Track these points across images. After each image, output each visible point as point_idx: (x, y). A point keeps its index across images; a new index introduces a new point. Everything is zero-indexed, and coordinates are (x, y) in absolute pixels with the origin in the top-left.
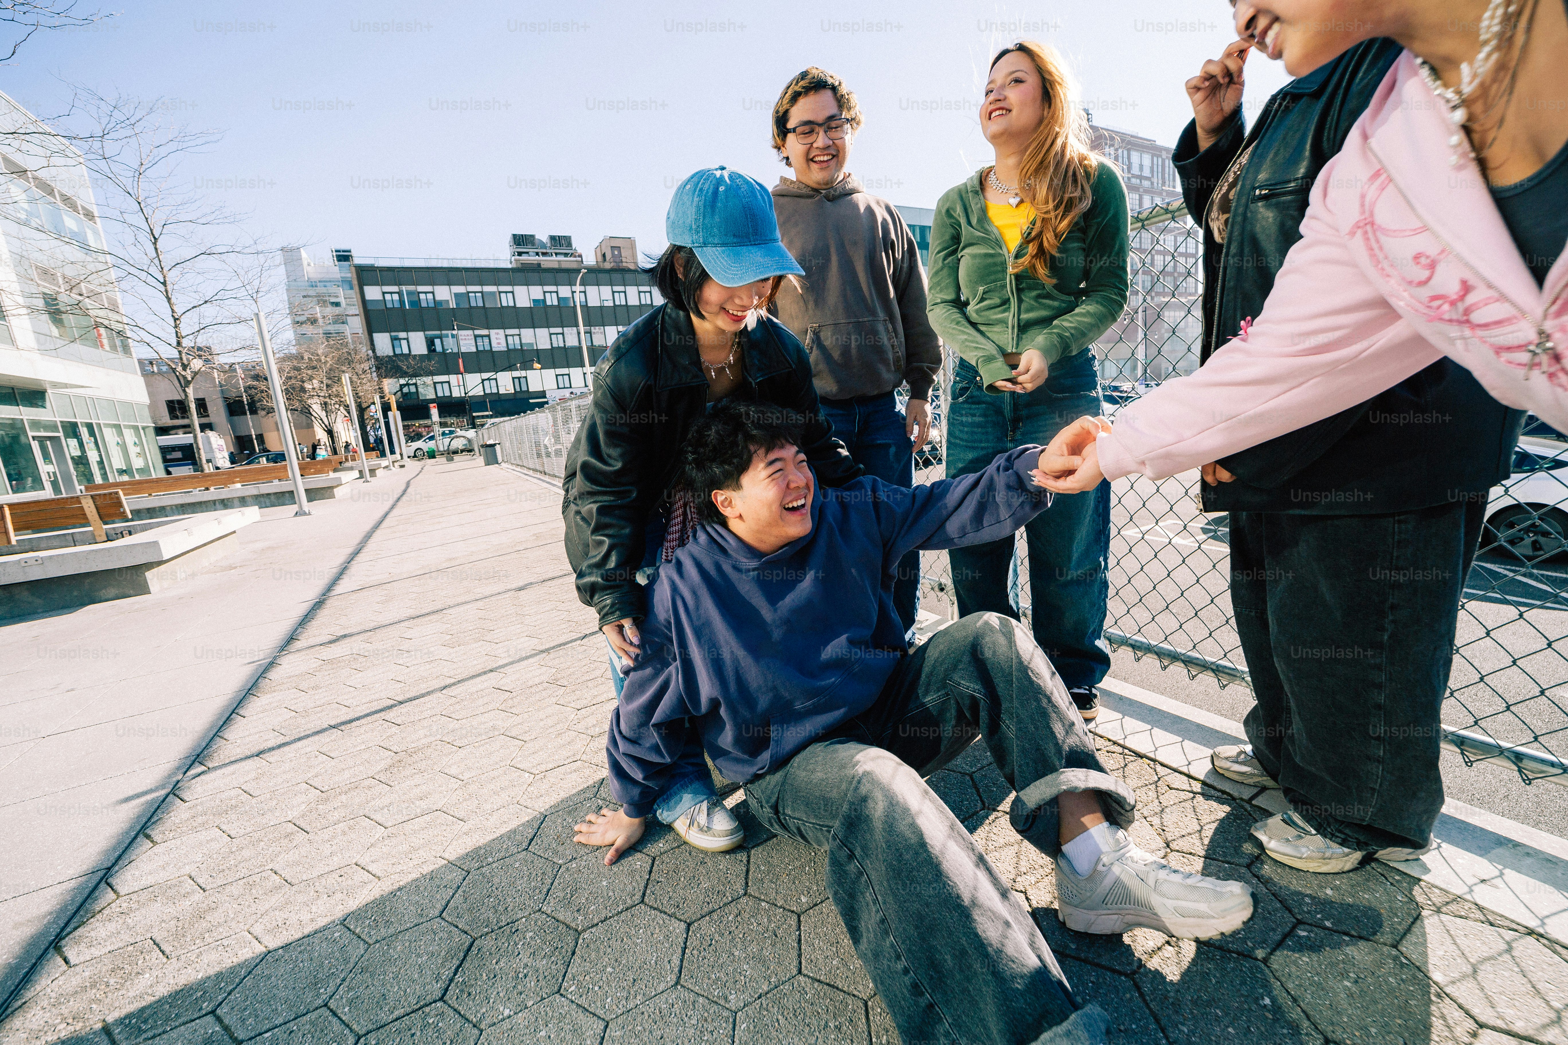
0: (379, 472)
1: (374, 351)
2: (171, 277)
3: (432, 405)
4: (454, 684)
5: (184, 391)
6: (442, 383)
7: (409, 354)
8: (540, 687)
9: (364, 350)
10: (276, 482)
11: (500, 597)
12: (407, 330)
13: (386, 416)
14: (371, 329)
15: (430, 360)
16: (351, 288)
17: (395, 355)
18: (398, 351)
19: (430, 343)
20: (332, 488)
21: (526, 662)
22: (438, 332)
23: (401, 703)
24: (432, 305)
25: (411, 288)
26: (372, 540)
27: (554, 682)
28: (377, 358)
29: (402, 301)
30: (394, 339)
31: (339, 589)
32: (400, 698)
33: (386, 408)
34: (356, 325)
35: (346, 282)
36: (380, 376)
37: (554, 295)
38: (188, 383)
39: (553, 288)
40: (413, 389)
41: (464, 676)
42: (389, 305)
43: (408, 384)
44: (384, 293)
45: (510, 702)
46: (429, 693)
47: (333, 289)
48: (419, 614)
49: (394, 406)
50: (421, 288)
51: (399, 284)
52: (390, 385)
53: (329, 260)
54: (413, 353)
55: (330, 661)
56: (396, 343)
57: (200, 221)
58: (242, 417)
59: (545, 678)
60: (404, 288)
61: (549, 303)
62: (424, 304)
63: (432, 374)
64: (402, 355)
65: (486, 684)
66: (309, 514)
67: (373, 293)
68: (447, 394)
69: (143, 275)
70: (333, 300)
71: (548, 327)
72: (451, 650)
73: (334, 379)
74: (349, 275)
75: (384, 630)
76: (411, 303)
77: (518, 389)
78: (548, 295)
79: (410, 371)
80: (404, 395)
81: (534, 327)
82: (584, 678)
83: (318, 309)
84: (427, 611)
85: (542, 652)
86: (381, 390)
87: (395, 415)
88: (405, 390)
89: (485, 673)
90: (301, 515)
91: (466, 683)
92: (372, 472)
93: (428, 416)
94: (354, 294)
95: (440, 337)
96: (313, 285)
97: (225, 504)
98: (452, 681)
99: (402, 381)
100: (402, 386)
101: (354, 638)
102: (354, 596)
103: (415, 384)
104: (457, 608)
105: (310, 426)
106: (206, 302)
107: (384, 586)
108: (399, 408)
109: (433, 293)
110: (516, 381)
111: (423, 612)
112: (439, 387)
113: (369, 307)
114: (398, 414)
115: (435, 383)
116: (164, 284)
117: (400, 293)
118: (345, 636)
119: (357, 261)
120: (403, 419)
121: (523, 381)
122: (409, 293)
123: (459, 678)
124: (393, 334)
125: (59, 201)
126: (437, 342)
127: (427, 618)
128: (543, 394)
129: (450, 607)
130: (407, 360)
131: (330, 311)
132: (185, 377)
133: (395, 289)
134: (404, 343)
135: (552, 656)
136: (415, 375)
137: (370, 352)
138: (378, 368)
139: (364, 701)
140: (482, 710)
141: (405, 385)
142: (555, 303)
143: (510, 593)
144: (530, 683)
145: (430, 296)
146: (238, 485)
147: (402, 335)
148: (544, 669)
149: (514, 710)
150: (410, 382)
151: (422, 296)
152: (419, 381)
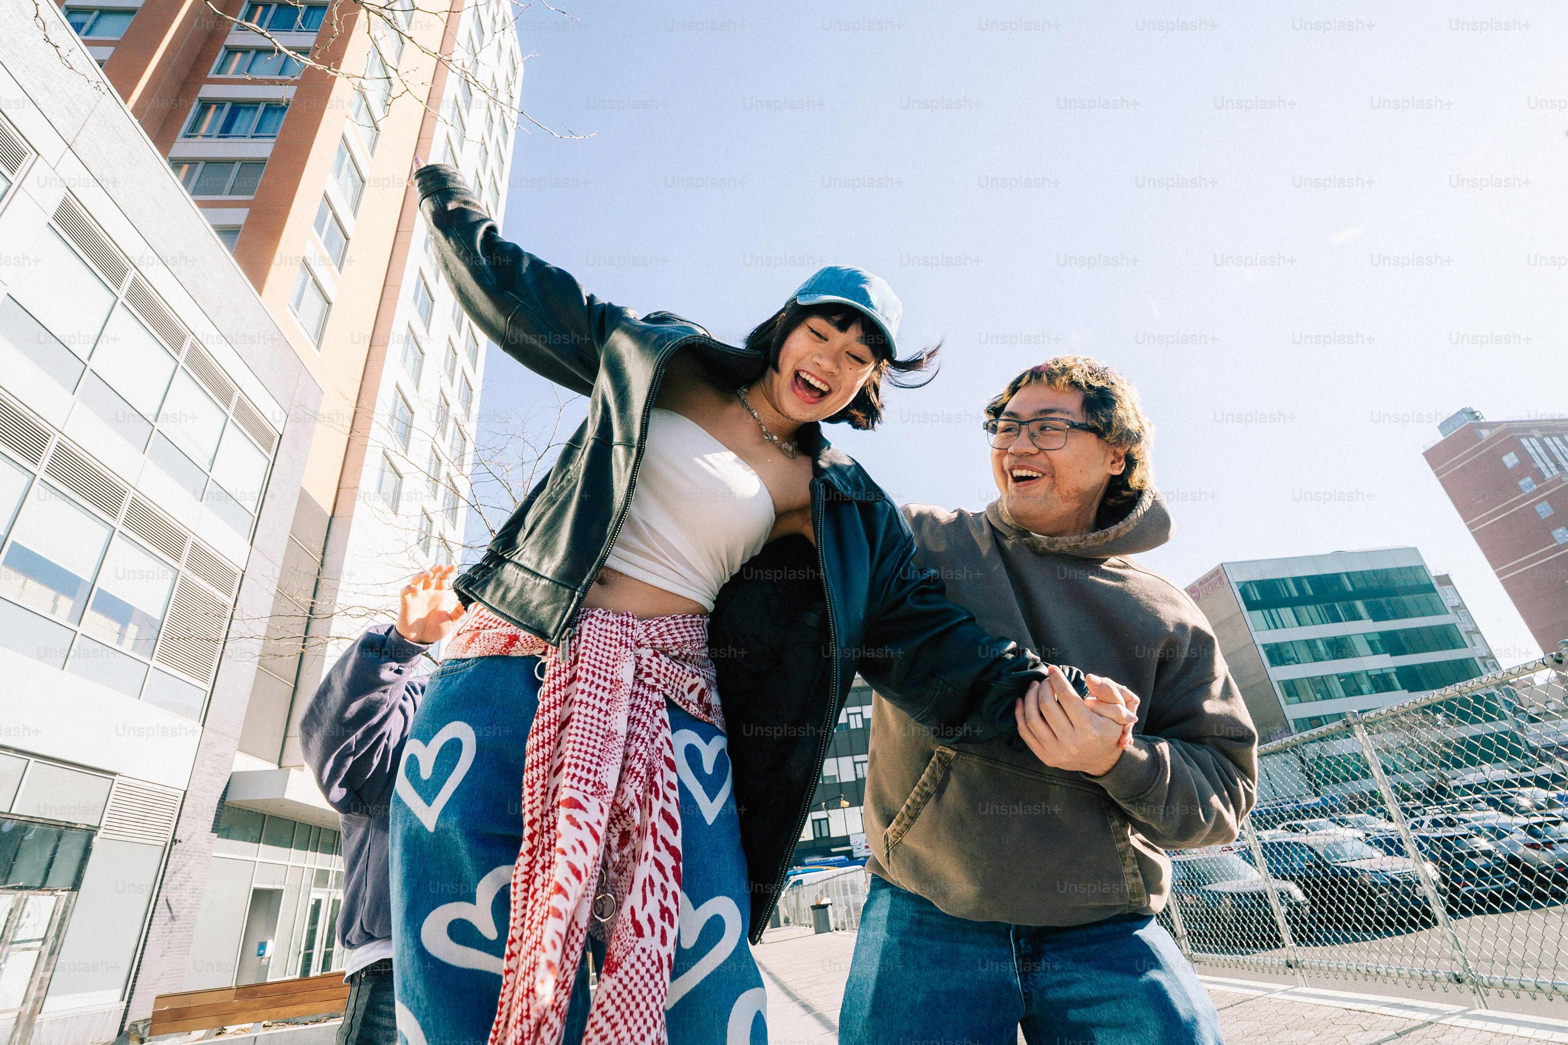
37: (859, 717)
39: (857, 709)
61: (853, 726)
71: (852, 755)
77: (818, 836)
78: (852, 718)
81: (837, 757)
110: (816, 824)
121: (824, 823)
128: (845, 840)
142: (860, 726)
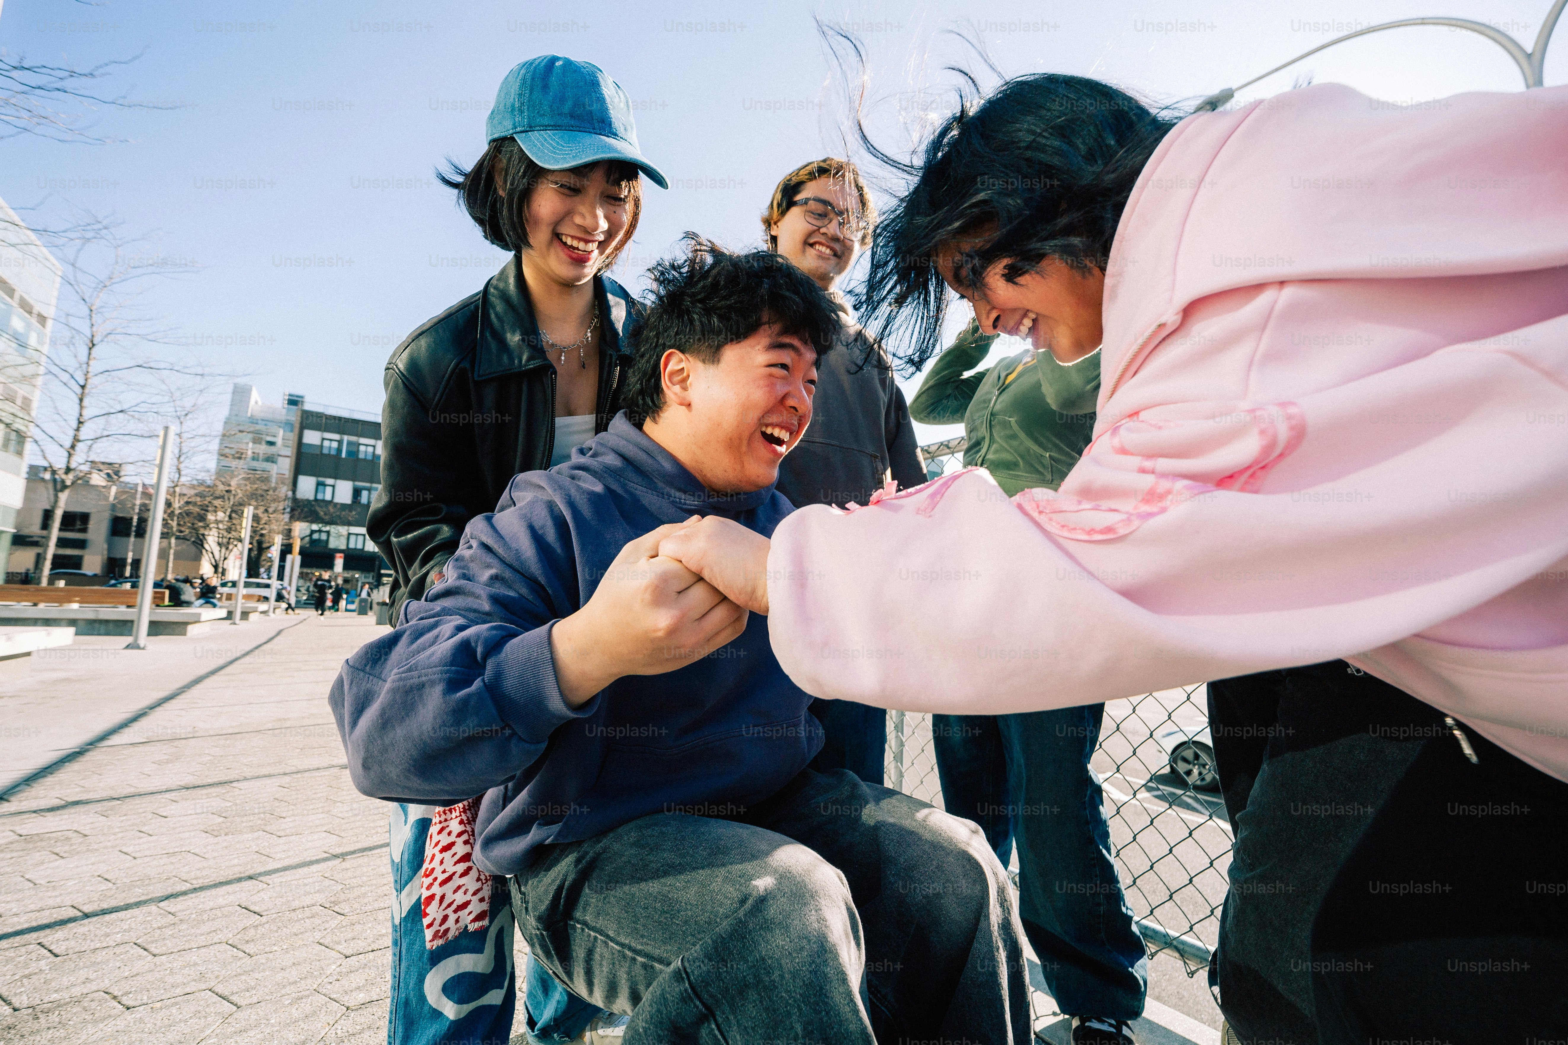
0: (253, 617)
1: (294, 491)
2: (92, 381)
3: (338, 555)
4: (184, 893)
5: (56, 496)
6: (357, 535)
7: (331, 502)
8: (308, 912)
9: (285, 491)
10: (123, 608)
11: (316, 774)
12: (336, 477)
13: (283, 559)
14: (299, 469)
15: (351, 511)
16: (292, 431)
17: (316, 500)
18: (320, 497)
19: (357, 492)
20: (186, 624)
21: (306, 870)
22: (367, 485)
23: (87, 916)
24: (370, 457)
25: (353, 439)
26: (199, 686)
27: (332, 908)
28: (295, 500)
29: (339, 450)
30: (319, 484)
31: (115, 740)
32: (87, 909)
33: (286, 550)
34: (285, 466)
35: (288, 425)
36: (293, 518)
38: (64, 487)
40: (324, 537)
41: (207, 882)
42: (325, 451)
43: (320, 531)
44: (323, 439)
45: (252, 932)
46: (138, 904)
47: (273, 429)
48: (199, 783)
49: (296, 549)
50: (362, 440)
51: (341, 432)
52: (301, 529)
53: (278, 404)
54: (336, 500)
55: (27, 839)
56: (320, 488)
57: (149, 337)
58: (124, 539)
59: (320, 898)
60: (346, 438)
62: (361, 456)
63: (349, 524)
64: (323, 501)
65: (231, 898)
66: (143, 649)
67: (312, 437)
68: (360, 546)
69: (65, 377)
70: (269, 439)
72: (212, 840)
73: (236, 512)
74: (294, 419)
75: (138, 800)
76: (349, 453)
79: (327, 518)
80: (313, 542)
82: (376, 906)
83: (251, 445)
84: (210, 781)
85: (336, 856)
86: (288, 533)
87: (294, 560)
88: (316, 536)
89: (239, 880)
90: (133, 648)
91: (202, 894)
92: (245, 615)
93: (330, 566)
94: (293, 437)
95: (369, 490)
96: (253, 421)
97: (48, 622)
98: (188, 886)
99: (315, 527)
100: (313, 532)
101: (90, 806)
102: (132, 749)
103: (328, 532)
104: (252, 782)
105: (198, 558)
106: (121, 411)
107: (176, 743)
108: (301, 553)
109: (374, 446)
111: (205, 782)
112: (352, 538)
113: (303, 450)
114: (298, 559)
115: (349, 534)
116: (83, 387)
117: (340, 442)
118: (77, 803)
119: (307, 407)
120: (302, 565)
122: (349, 443)
123: (197, 884)
124: (321, 479)
125: (15, 303)
126: (365, 494)
127: (204, 791)
129: (246, 779)
130: (326, 506)
131: (263, 449)
132: (63, 481)
133: (336, 437)
134: (329, 490)
135: (347, 864)
136: (331, 523)
137: (290, 494)
138: (292, 510)
139: (32, 907)
140: (202, 941)
141: (316, 531)
143: (332, 770)
144: (296, 904)
145: (370, 449)
146: (75, 606)
147: (330, 481)
148: (327, 882)
149: (250, 948)
150: (324, 529)
151: (362, 448)
152: (332, 529)
